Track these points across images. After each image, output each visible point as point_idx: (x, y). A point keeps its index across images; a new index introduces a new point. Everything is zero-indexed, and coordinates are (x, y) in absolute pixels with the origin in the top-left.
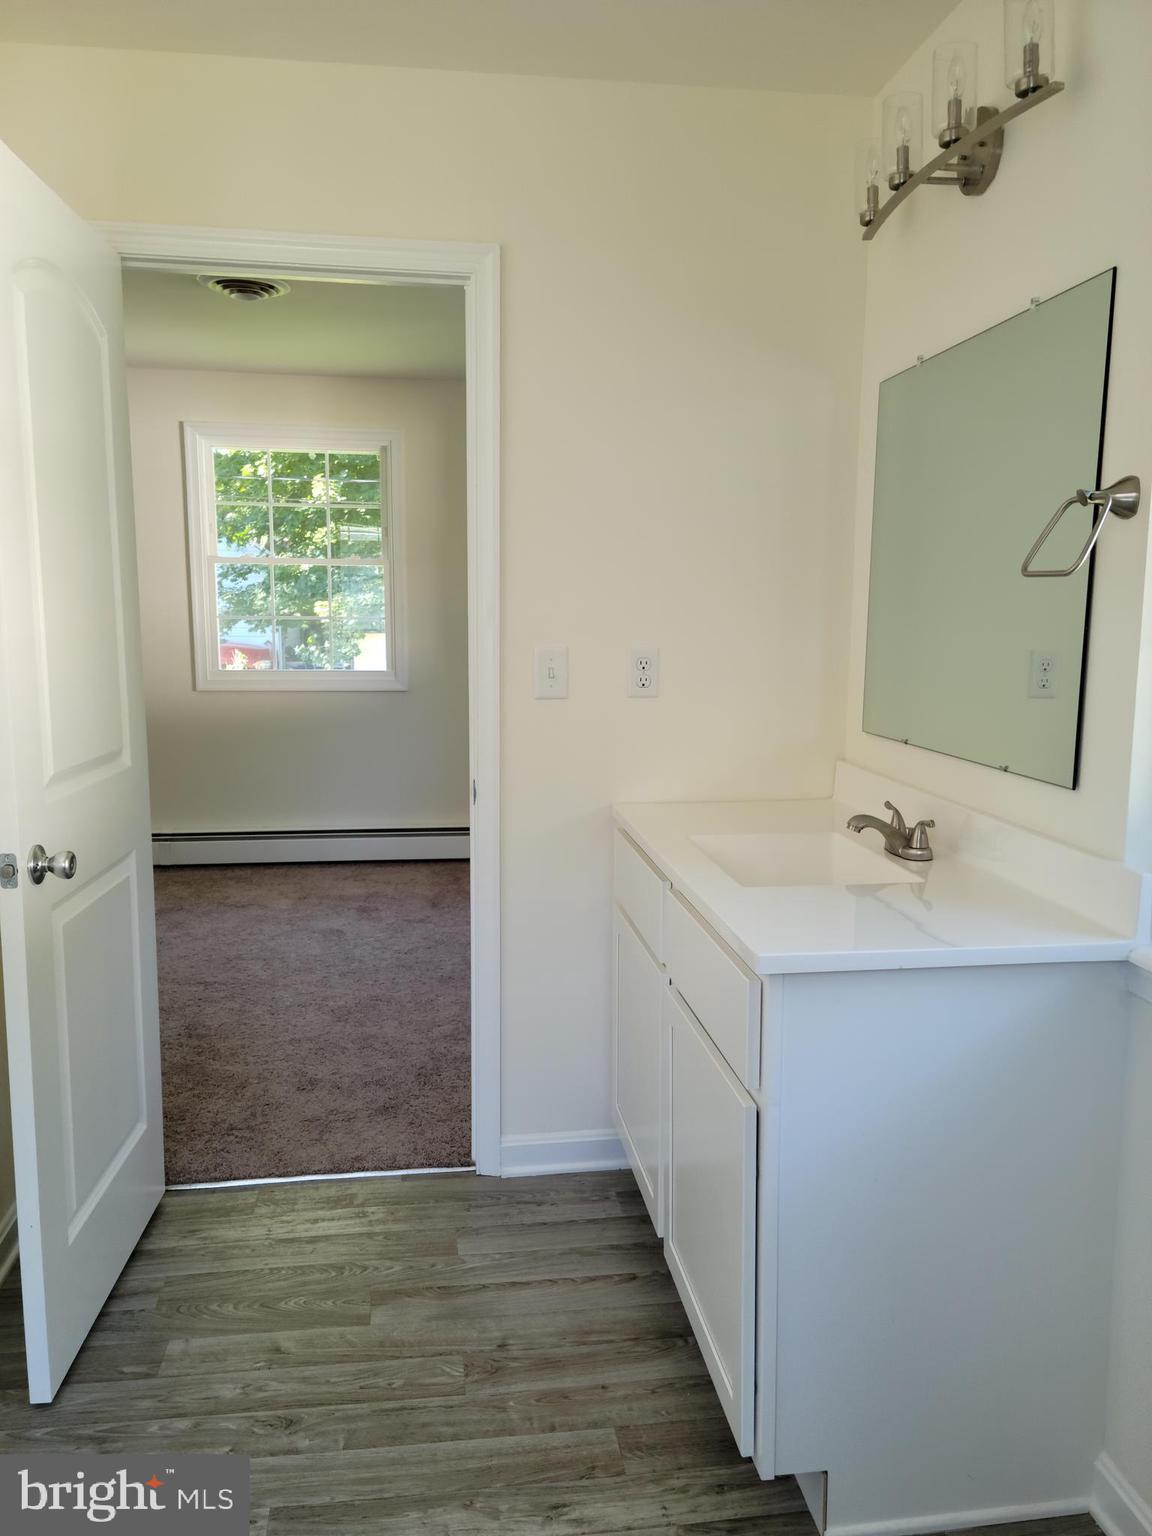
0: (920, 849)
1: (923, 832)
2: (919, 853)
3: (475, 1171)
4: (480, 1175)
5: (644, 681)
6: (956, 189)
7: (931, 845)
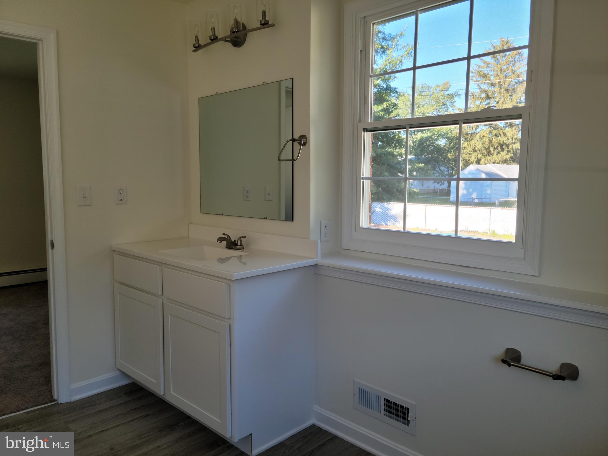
0: (240, 246)
1: (241, 240)
2: (240, 247)
3: (57, 403)
4: (61, 404)
5: (121, 198)
6: (230, 45)
7: (243, 245)
